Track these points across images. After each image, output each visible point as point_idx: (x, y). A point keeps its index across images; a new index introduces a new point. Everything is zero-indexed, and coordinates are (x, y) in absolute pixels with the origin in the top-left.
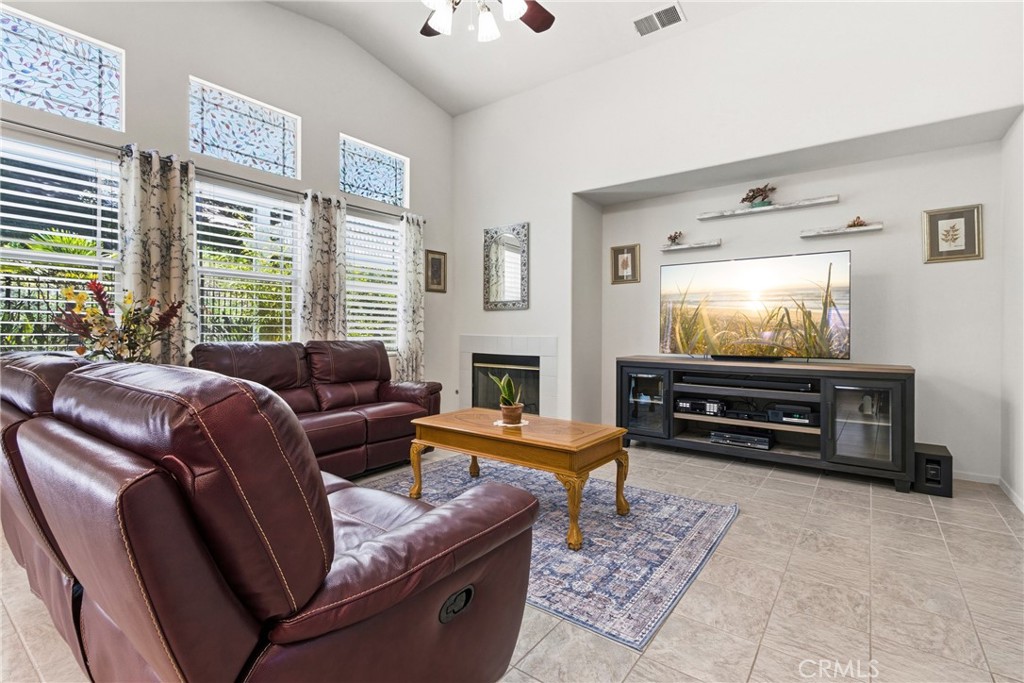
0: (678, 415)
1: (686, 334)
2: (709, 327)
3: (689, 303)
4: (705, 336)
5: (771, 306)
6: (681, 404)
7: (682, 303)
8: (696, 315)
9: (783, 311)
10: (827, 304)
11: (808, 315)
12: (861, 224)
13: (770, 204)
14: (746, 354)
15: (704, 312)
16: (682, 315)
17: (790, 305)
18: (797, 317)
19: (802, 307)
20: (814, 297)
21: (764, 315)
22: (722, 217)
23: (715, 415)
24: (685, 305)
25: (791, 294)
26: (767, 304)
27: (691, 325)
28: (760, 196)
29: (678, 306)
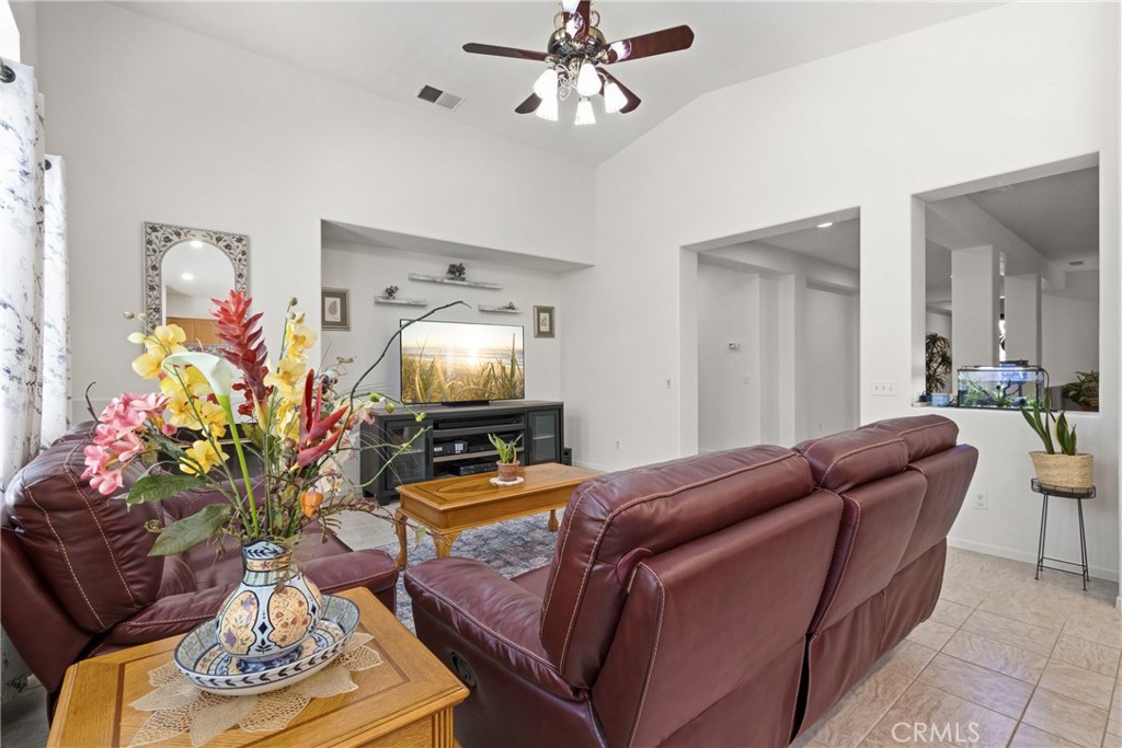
0: (436, 460)
1: (424, 384)
2: (442, 378)
3: (427, 356)
4: (440, 387)
5: (484, 361)
6: (435, 450)
7: (421, 356)
8: (432, 367)
9: (490, 366)
10: (513, 362)
11: (503, 368)
12: (513, 308)
13: (463, 279)
14: (469, 399)
15: (438, 365)
16: (421, 366)
17: (494, 361)
18: (498, 371)
19: (500, 363)
20: (504, 355)
21: (480, 369)
22: (434, 282)
23: (462, 452)
24: (423, 359)
25: (495, 353)
26: (481, 360)
27: (428, 376)
28: (456, 272)
29: (417, 359)
